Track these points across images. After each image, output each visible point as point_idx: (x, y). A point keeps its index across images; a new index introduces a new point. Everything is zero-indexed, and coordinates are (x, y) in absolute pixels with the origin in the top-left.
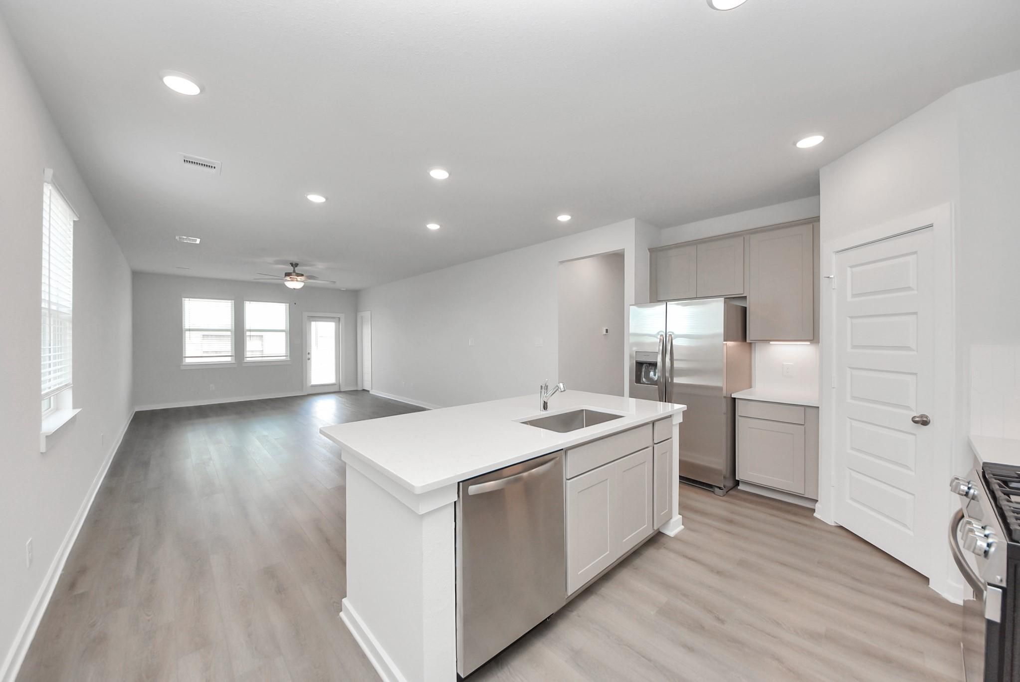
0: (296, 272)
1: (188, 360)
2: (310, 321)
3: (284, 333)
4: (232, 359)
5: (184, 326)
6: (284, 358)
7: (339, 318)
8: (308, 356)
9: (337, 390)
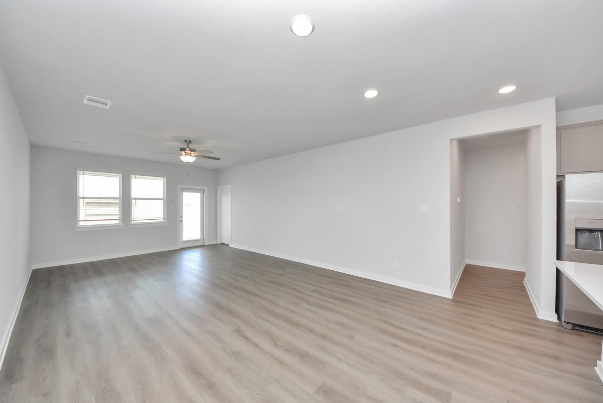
0: (190, 147)
1: (81, 224)
2: (183, 192)
3: (162, 201)
4: (119, 222)
5: (79, 195)
6: (162, 220)
7: (204, 190)
8: (181, 219)
9: (201, 243)
